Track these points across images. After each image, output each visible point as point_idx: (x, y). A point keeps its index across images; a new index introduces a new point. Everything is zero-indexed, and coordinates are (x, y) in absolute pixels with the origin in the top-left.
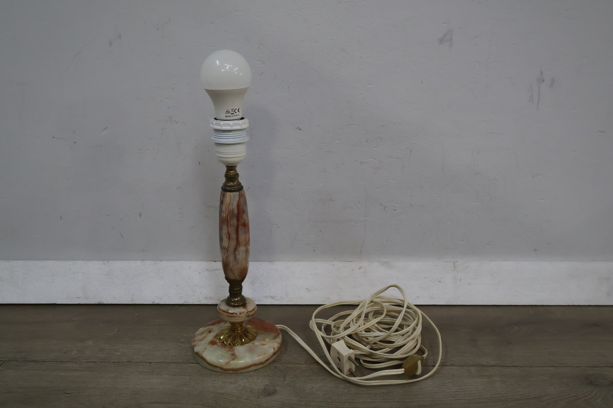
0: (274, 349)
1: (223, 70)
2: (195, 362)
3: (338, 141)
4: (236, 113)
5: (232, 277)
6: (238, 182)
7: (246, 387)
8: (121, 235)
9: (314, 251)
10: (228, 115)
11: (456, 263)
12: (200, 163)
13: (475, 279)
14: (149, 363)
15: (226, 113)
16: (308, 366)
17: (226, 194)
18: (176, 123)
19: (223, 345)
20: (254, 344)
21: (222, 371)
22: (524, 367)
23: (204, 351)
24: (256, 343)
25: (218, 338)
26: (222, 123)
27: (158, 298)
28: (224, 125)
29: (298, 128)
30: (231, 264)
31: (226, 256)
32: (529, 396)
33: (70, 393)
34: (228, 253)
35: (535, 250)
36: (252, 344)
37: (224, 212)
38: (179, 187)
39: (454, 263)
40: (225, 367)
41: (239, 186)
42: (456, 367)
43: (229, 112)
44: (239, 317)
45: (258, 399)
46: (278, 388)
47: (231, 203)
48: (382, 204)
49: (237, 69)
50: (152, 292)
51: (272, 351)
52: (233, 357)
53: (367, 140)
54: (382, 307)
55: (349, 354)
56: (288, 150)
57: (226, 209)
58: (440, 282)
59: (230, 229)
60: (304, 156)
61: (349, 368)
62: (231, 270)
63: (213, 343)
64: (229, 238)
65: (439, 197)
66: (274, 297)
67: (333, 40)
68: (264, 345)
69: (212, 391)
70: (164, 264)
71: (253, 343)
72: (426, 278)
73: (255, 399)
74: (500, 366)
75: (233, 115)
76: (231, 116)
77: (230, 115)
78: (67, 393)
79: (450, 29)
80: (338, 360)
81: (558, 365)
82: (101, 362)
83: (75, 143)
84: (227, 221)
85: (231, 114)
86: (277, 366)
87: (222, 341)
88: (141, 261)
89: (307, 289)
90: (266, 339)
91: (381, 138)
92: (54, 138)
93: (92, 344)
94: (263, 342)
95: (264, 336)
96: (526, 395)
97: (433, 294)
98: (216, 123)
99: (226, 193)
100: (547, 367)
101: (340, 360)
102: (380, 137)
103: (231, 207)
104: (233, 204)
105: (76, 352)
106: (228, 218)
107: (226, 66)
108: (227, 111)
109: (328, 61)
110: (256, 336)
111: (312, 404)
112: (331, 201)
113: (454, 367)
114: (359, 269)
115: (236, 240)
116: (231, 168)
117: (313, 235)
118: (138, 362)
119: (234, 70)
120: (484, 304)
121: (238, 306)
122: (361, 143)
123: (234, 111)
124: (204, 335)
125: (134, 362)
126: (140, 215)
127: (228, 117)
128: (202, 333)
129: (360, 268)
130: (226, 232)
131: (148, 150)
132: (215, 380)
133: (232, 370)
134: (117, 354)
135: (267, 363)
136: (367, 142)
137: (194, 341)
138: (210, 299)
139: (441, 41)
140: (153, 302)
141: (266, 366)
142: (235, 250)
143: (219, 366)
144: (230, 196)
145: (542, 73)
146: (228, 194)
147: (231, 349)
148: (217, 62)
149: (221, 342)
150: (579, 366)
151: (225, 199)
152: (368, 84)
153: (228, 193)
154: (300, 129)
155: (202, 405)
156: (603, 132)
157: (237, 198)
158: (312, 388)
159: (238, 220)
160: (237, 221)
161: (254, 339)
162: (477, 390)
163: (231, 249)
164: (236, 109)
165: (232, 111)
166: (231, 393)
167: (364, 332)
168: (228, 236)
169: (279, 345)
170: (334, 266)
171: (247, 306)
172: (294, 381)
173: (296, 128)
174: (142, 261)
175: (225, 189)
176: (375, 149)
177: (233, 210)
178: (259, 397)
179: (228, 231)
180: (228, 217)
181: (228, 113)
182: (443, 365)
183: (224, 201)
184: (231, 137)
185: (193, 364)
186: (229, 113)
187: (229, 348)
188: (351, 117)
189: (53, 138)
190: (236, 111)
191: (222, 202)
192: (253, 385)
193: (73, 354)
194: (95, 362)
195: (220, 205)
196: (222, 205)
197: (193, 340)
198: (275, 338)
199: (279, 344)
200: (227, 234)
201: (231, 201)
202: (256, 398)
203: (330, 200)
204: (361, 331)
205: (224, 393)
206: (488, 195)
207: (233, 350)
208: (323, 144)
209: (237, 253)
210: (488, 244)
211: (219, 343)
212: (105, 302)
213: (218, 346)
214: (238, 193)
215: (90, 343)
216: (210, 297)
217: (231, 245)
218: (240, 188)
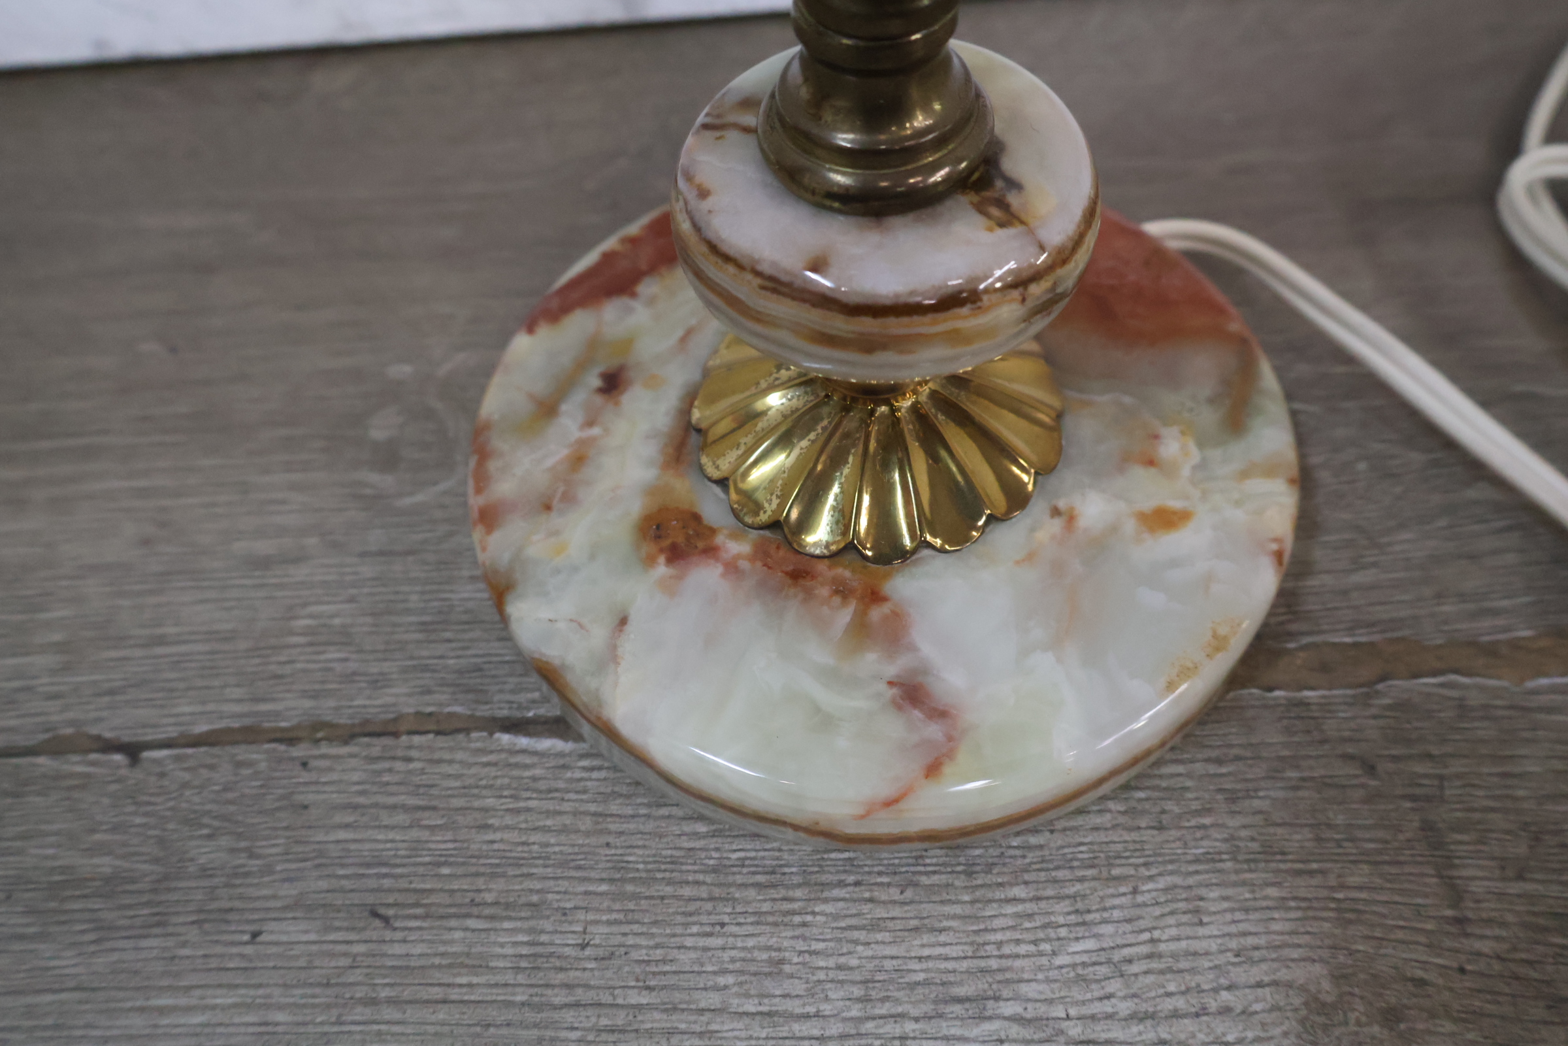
0: (1279, 555)
14: (118, 758)
20: (1070, 518)
23: (612, 646)
24: (1093, 508)
36: (1055, 526)
52: (934, 731)
63: (670, 534)
68: (1161, 517)
71: (1056, 512)
86: (1303, 704)
90: (1156, 435)
94: (1146, 489)
95: (1127, 400)
110: (1056, 409)
124: (568, 423)
128: (544, 406)
137: (489, 518)
143: (793, 822)
147: (876, 614)
149: (757, 521)
161: (1047, 447)
169: (1290, 491)
171: (1013, 189)
185: (523, 742)
187: (842, 591)
192: (1176, 1015)
197: (476, 502)
198: (1239, 408)
199: (1292, 483)
207: (900, 627)
211: (734, 536)
213: (732, 568)
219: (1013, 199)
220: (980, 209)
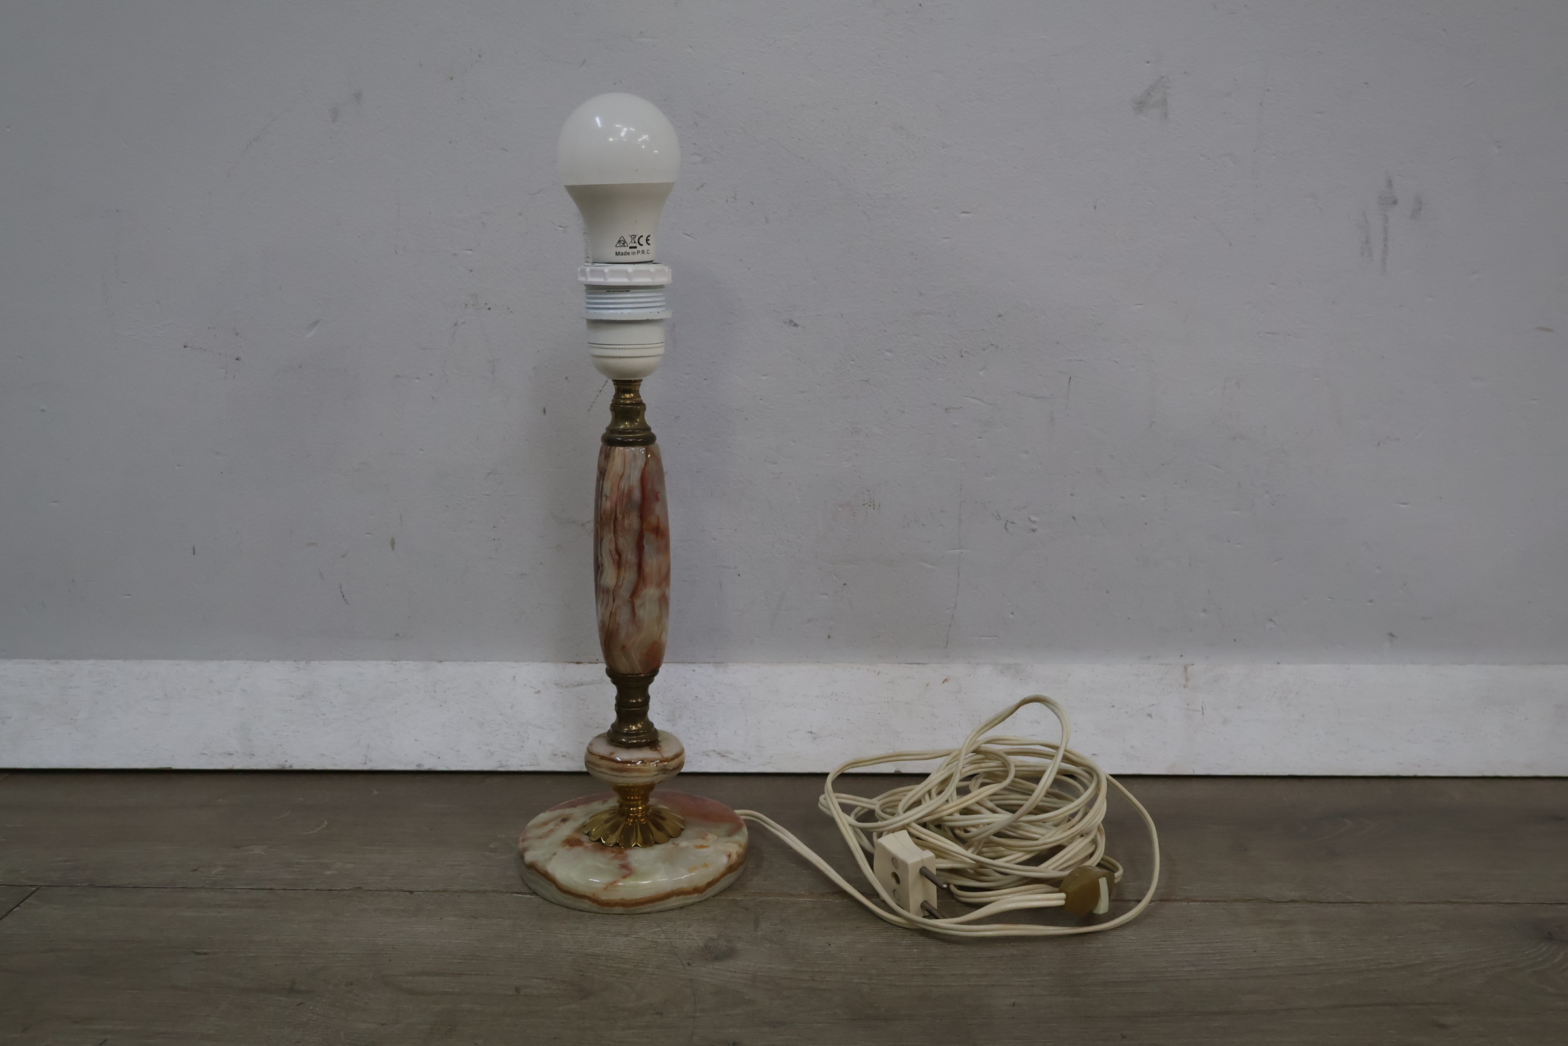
0: (729, 856)
1: (611, 139)
2: (527, 891)
3: (888, 354)
4: (642, 245)
5: (623, 666)
6: (643, 422)
7: (657, 942)
8: (343, 596)
9: (829, 637)
10: (623, 250)
11: (1190, 668)
12: (544, 411)
13: (1239, 707)
14: (407, 893)
15: (618, 245)
16: (815, 900)
17: (614, 451)
18: (489, 309)
19: (599, 845)
20: (677, 845)
21: (595, 907)
22: (1373, 903)
23: (550, 859)
24: (683, 843)
25: (586, 832)
26: (607, 269)
27: (430, 754)
28: (613, 276)
29: (791, 321)
30: (623, 634)
31: (611, 612)
32: (1389, 963)
33: (205, 954)
34: (615, 602)
35: (1392, 635)
36: (674, 845)
37: (606, 496)
38: (491, 473)
39: (1186, 668)
40: (604, 897)
41: (646, 433)
42: (1198, 903)
43: (625, 242)
44: (639, 770)
45: (688, 968)
46: (739, 945)
47: (625, 472)
48: (999, 515)
49: (645, 137)
50: (416, 740)
51: (724, 861)
52: (625, 871)
53: (961, 351)
54: (1005, 765)
55: (922, 860)
56: (764, 378)
57: (612, 490)
58: (1150, 716)
59: (621, 541)
60: (803, 392)
61: (921, 900)
62: (624, 647)
63: (571, 842)
64: (619, 564)
65: (1143, 496)
66: (726, 755)
67: (877, 103)
68: (702, 847)
69: (571, 950)
70: (449, 670)
71: (675, 843)
72: (1113, 706)
73: (681, 966)
74: (1312, 902)
75: (633, 250)
76: (629, 254)
77: (627, 249)
78: (198, 954)
79: (1163, 77)
80: (893, 881)
81: (1463, 900)
82: (284, 889)
83: (237, 359)
84: (616, 519)
85: (630, 248)
86: (738, 900)
87: (597, 838)
88: (390, 662)
89: (811, 733)
90: (707, 835)
91: (997, 347)
92: (186, 349)
93: (263, 853)
94: (700, 842)
95: (703, 829)
96: (1382, 961)
97: (1132, 747)
98: (592, 271)
99: (613, 448)
100: (1433, 903)
101: (898, 881)
102: (993, 343)
103: (624, 484)
104: (629, 477)
105: (221, 869)
106: (618, 512)
107: (620, 130)
108: (619, 241)
109: (865, 155)
110: (683, 828)
111: (827, 979)
112: (872, 507)
113: (1192, 903)
114: (943, 682)
115: (635, 568)
116: (626, 385)
117: (826, 594)
118: (381, 891)
119: (640, 140)
120: (1265, 774)
121: (638, 746)
122: (946, 358)
123: (637, 241)
124: (551, 826)
125: (370, 890)
126: (393, 543)
127: (622, 254)
128: (545, 824)
129: (946, 680)
130: (613, 547)
131: (418, 378)
132: (577, 928)
133: (624, 904)
134: (328, 873)
135: (710, 892)
136: (962, 356)
137: (523, 840)
138: (564, 758)
139: (1140, 106)
140: (419, 765)
141: (707, 899)
142: (634, 593)
143: (587, 894)
144: (624, 455)
145: (1390, 183)
146: (619, 450)
147: (621, 855)
148: (598, 120)
149: (595, 840)
150: (1515, 901)
151: (610, 464)
152: (963, 212)
153: (617, 448)
154: (796, 325)
155: (545, 979)
156: (1549, 330)
157: (640, 463)
158: (827, 945)
159: (642, 518)
160: (639, 520)
161: (678, 833)
162: (1255, 951)
163: (625, 593)
164: (642, 236)
165: (633, 241)
166: (620, 954)
167: (957, 816)
168: (617, 557)
169: (740, 850)
170: (878, 674)
171: (660, 746)
172: (780, 931)
173: (786, 322)
174: (394, 663)
175: (611, 440)
176: (981, 373)
177: (630, 491)
178: (691, 962)
179: (616, 544)
180: (618, 509)
181: (621, 244)
182: (1162, 899)
183: (609, 468)
184: (629, 306)
185: (520, 896)
186: (626, 245)
187: (613, 852)
188: (921, 294)
189: (185, 347)
190: (643, 241)
191: (602, 473)
192: (676, 939)
193: (213, 872)
194: (271, 889)
195: (598, 481)
196: (603, 480)
197: (521, 839)
198: (730, 834)
199: (740, 846)
200: (614, 552)
201: (624, 468)
202: (683, 964)
203: (870, 506)
204: (951, 815)
205: (600, 956)
206: (1268, 492)
207: (626, 857)
208: (852, 362)
209: (638, 602)
210: (1271, 620)
211: (588, 843)
212: (296, 767)
213: (586, 847)
214: (642, 450)
215: (257, 850)
216: (564, 754)
217: (622, 583)
218: (647, 440)
219: (658, 748)
220: (650, 748)
